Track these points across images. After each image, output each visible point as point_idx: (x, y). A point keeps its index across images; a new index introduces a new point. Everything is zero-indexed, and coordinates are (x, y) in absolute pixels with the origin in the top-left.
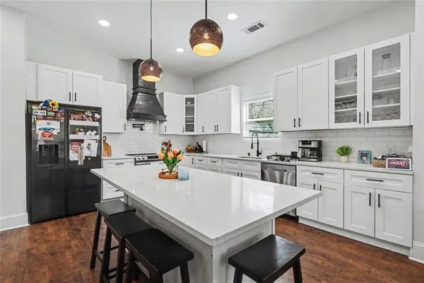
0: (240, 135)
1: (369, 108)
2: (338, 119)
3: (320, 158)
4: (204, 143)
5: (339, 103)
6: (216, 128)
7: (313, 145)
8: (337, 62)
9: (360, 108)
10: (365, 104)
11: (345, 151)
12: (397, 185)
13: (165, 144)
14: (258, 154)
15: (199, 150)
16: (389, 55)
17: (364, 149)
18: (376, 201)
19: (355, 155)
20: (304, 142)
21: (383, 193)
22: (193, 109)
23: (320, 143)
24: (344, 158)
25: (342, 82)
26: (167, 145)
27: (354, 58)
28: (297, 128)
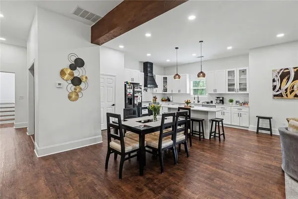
0: (189, 94)
1: (238, 88)
2: (229, 90)
3: (223, 103)
4: (171, 97)
5: (229, 85)
6: (179, 91)
7: (221, 99)
8: (229, 71)
9: (235, 87)
10: (237, 87)
11: (231, 101)
12: (245, 110)
13: (154, 97)
14: (198, 102)
15: (169, 100)
16: (243, 72)
17: (238, 100)
18: (240, 115)
19: (234, 102)
20: (218, 98)
21: (242, 113)
22: (166, 82)
23: (223, 98)
24: (231, 103)
25: (230, 78)
26: (155, 98)
27: (234, 71)
28: (215, 93)
